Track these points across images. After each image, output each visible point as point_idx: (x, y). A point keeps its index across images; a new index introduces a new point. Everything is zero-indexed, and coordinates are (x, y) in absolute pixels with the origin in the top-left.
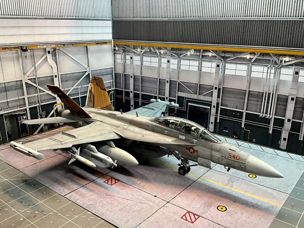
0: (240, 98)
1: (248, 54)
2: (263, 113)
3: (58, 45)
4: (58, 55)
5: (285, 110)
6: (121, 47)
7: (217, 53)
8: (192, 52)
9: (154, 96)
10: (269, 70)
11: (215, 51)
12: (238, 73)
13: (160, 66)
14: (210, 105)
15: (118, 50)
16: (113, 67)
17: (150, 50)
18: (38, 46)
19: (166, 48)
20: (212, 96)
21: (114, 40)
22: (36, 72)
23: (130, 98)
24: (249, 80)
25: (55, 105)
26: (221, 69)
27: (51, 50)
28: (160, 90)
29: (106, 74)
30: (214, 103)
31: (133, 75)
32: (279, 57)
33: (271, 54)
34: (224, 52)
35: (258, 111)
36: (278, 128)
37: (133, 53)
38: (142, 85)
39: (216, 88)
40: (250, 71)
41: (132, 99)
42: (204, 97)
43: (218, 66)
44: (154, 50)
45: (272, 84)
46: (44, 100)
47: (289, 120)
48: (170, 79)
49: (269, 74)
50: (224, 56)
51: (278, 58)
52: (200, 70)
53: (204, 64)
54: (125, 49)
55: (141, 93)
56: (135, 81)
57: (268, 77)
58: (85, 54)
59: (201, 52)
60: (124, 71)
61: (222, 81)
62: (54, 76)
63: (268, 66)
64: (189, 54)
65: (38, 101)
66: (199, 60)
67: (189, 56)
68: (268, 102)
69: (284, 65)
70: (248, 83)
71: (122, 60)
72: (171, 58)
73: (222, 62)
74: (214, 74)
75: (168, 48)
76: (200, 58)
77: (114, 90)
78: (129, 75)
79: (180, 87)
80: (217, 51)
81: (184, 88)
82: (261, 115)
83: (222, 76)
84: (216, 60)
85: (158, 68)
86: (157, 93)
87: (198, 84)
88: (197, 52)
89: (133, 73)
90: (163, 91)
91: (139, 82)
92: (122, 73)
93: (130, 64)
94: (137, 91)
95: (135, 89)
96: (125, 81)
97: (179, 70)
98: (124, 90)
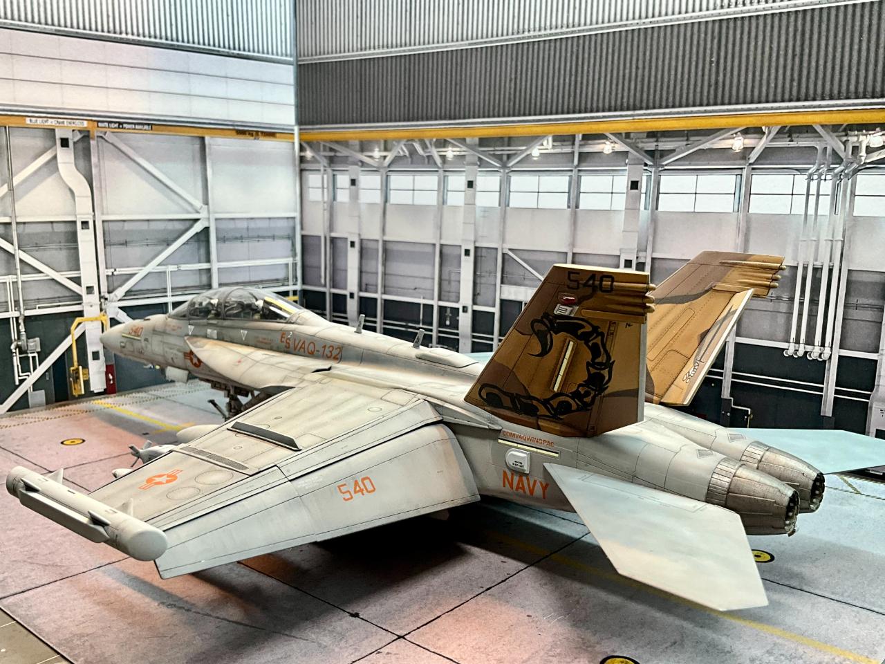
1: (736, 133)
2: (797, 342)
3: (98, 122)
4: (96, 155)
6: (322, 148)
7: (628, 140)
8: (548, 145)
9: (424, 305)
10: (814, 184)
11: (624, 135)
12: (704, 205)
13: (444, 202)
15: (314, 160)
16: (297, 215)
17: (413, 152)
18: (28, 119)
19: (463, 141)
21: (300, 129)
22: (13, 202)
23: (346, 318)
24: (743, 225)
25: (78, 320)
26: (643, 196)
27: (74, 138)
28: (443, 283)
29: (269, 237)
31: (356, 240)
32: (846, 135)
33: (819, 129)
34: (653, 135)
35: (781, 334)
36: (853, 394)
37: (360, 164)
38: (387, 269)
39: (628, 264)
40: (745, 194)
41: (353, 320)
43: (634, 185)
44: (423, 149)
45: (825, 236)
46: (38, 300)
48: (475, 242)
49: (812, 199)
50: (653, 149)
51: (844, 139)
52: (573, 204)
53: (588, 182)
54: (332, 154)
55: (382, 299)
56: (364, 257)
57: (811, 211)
58: (194, 160)
59: (577, 143)
60: (331, 228)
61: (651, 238)
62: (79, 225)
63: (808, 169)
64: (536, 152)
65: (15, 301)
66: (572, 171)
67: (535, 159)
68: (814, 302)
69: (865, 163)
70: (740, 240)
71: (325, 190)
72: (480, 171)
73: (647, 170)
74: (623, 215)
75: (468, 140)
76: (573, 162)
77: (298, 293)
78: (346, 239)
79: (507, 269)
80: (632, 135)
81: (521, 272)
82: (790, 349)
83: (649, 221)
84: (626, 164)
85: (438, 208)
86: (433, 295)
87: (566, 253)
88: (563, 145)
89: (357, 232)
90: (453, 286)
91: (377, 260)
92: (325, 233)
93: (347, 203)
94: (368, 292)
95: (365, 286)
96: (332, 261)
97: (504, 209)
98: (328, 290)
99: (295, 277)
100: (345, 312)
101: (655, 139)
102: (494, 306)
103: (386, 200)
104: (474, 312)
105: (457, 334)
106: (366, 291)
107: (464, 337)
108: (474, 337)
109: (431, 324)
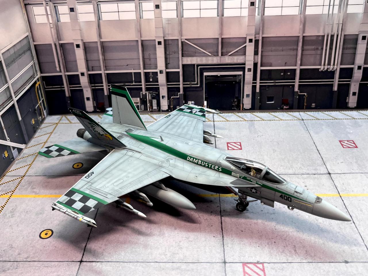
0: (291, 49)
2: (324, 65)
5: (354, 54)
9: (134, 73)
10: (332, 1)
13: (141, 17)
14: (243, 69)
16: (29, 33)
20: (245, 54)
23: (81, 87)
24: (303, 19)
26: (257, 9)
28: (145, 60)
30: (249, 65)
31: (80, 43)
35: (318, 62)
36: (345, 81)
38: (105, 56)
39: (251, 41)
40: (304, 7)
41: (86, 87)
42: (231, 59)
43: (252, 4)
45: (336, 22)
47: (359, 68)
49: (331, 7)
52: (220, 14)
53: (227, 3)
55: (105, 73)
56: (88, 53)
57: (331, 12)
60: (59, 37)
61: (261, 28)
68: (331, 49)
70: (301, 26)
71: (50, 16)
74: (247, 19)
77: (40, 79)
78: (73, 43)
79: (185, 48)
82: (322, 68)
83: (260, 20)
85: (138, 21)
86: (140, 67)
87: (218, 38)
89: (80, 38)
90: (152, 61)
91: (98, 53)
92: (54, 42)
93: (69, 22)
94: (95, 71)
95: (92, 68)
96: (63, 57)
97: (180, 19)
98: (63, 74)
99: (36, 71)
100: (79, 83)
102: (179, 68)
104: (167, 73)
105: (158, 85)
106: (93, 70)
107: (162, 85)
108: (168, 85)
109: (141, 82)
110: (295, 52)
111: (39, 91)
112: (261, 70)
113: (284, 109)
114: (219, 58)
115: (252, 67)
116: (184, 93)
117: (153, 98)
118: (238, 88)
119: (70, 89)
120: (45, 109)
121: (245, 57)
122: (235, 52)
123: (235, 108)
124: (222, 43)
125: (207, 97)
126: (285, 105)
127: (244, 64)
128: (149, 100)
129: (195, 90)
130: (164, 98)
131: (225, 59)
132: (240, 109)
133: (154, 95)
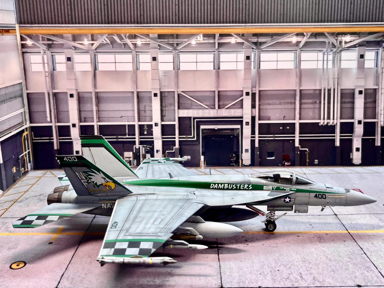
0: (288, 103)
1: (293, 35)
2: (324, 119)
5: (353, 108)
6: (41, 39)
7: (243, 37)
8: (200, 39)
9: (128, 125)
10: (326, 56)
11: (241, 35)
12: (281, 66)
13: (137, 69)
14: (241, 123)
15: (34, 46)
16: (22, 81)
17: (113, 42)
19: (147, 36)
20: (242, 107)
21: (20, 27)
23: (71, 139)
24: (298, 73)
28: (140, 112)
29: (14, 97)
30: (247, 118)
31: (75, 93)
32: (337, 37)
33: (326, 34)
34: (255, 35)
35: (317, 117)
36: (346, 136)
37: (73, 48)
38: (99, 108)
39: (247, 94)
40: (298, 61)
41: (76, 139)
42: (228, 112)
43: (248, 58)
44: (120, 40)
45: (331, 76)
47: (360, 122)
48: (160, 89)
49: (325, 62)
50: (256, 41)
51: (336, 38)
52: (216, 67)
53: (224, 57)
54: (50, 42)
55: (97, 125)
56: (81, 103)
57: (325, 67)
59: (216, 38)
60: (53, 86)
61: (258, 82)
63: (322, 50)
64: (193, 42)
66: (215, 51)
67: (193, 45)
68: (329, 103)
69: (345, 48)
70: (298, 79)
71: (46, 65)
72: (160, 52)
73: (253, 51)
74: (243, 72)
75: (151, 35)
76: (215, 47)
77: (28, 129)
78: (66, 93)
79: (181, 101)
80: (245, 35)
81: (189, 102)
82: (321, 122)
83: (257, 74)
84: (243, 48)
85: (134, 72)
86: (134, 119)
87: (215, 91)
88: (208, 39)
89: (74, 88)
90: (148, 113)
91: (92, 103)
92: (48, 91)
93: (65, 72)
94: (87, 122)
95: (84, 119)
96: (55, 107)
97: (177, 71)
98: (54, 125)
99: (26, 120)
100: (70, 135)
101: (256, 37)
102: (175, 121)
103: (95, 69)
104: (163, 126)
105: (153, 138)
106: (85, 122)
107: (157, 139)
108: (163, 138)
109: (134, 135)
110: (293, 106)
111: (26, 141)
112: (259, 124)
113: (285, 165)
114: (215, 111)
115: (250, 121)
116: (180, 147)
117: (147, 152)
118: (236, 142)
119: (60, 142)
120: (30, 162)
121: (243, 110)
122: (232, 105)
123: (234, 164)
124: (219, 96)
125: (203, 151)
126: (286, 161)
127: (242, 118)
128: (143, 155)
129: (191, 144)
130: (158, 152)
131: (222, 112)
132: (239, 166)
133: (148, 149)
